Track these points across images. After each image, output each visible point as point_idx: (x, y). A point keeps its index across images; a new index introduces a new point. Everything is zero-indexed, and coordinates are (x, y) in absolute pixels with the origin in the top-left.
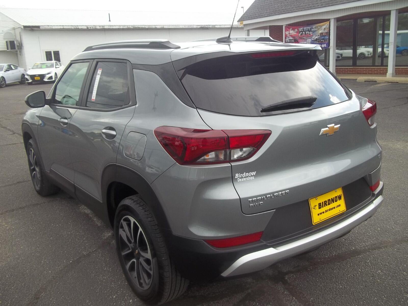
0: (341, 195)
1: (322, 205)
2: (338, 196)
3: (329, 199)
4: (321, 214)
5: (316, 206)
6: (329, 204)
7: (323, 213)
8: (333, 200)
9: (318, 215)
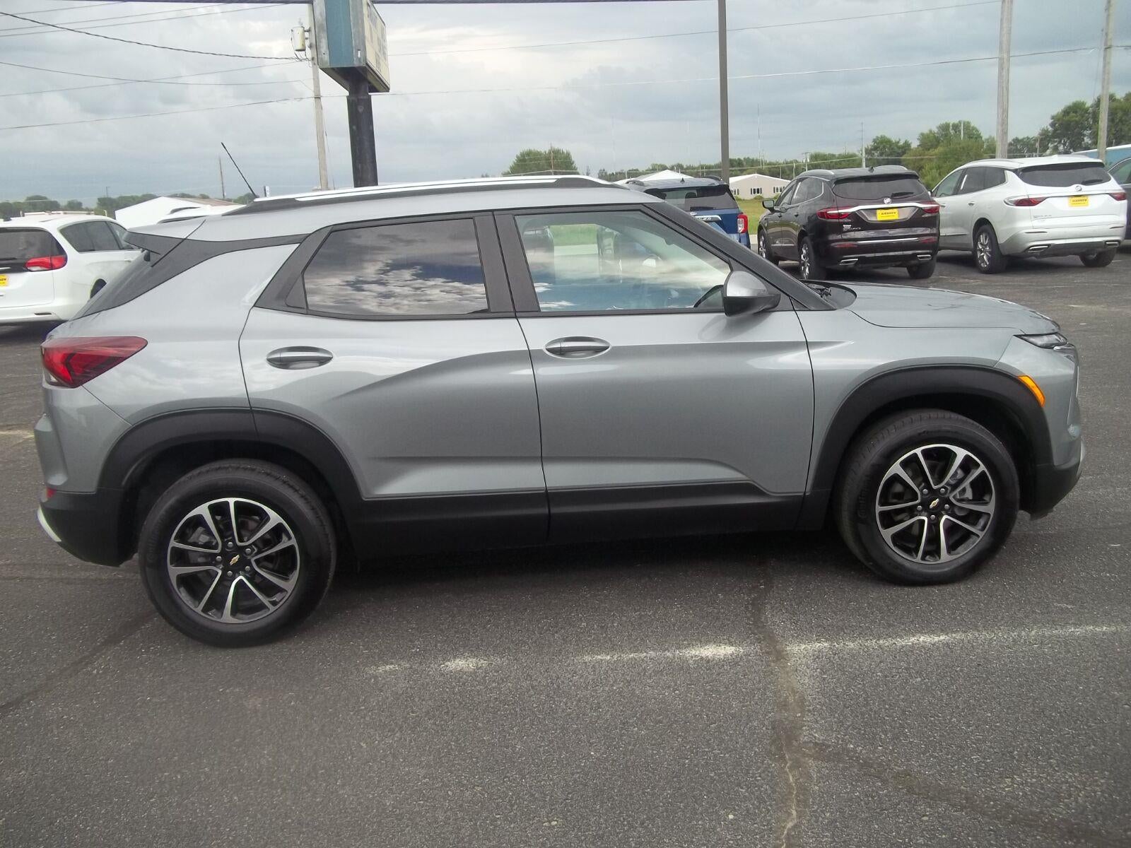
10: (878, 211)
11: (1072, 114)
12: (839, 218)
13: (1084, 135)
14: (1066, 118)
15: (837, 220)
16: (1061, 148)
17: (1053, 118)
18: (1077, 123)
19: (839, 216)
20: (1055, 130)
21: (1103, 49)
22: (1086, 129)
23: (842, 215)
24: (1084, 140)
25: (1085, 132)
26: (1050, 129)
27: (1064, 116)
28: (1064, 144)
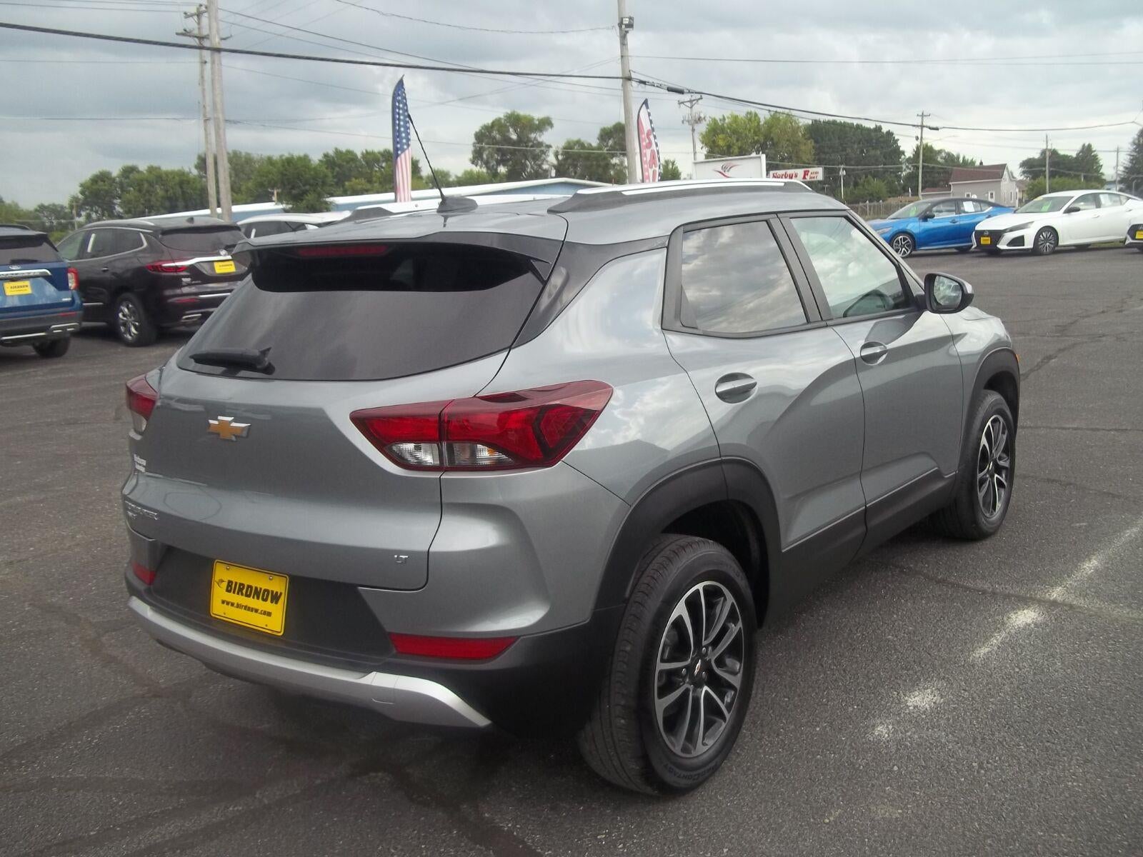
0: (281, 594)
1: (233, 586)
2: (272, 592)
3: (251, 584)
4: (228, 603)
5: (222, 581)
6: (248, 596)
7: (232, 605)
8: (257, 593)
9: (223, 602)
10: (216, 264)
11: (101, 183)
12: (176, 272)
13: (115, 204)
14: (95, 187)
15: (175, 274)
16: (94, 216)
17: (82, 185)
18: (107, 192)
19: (177, 269)
20: (86, 197)
21: (203, 121)
22: (114, 198)
23: (180, 268)
24: (115, 209)
25: (115, 201)
26: (80, 196)
27: (92, 184)
28: (96, 212)
